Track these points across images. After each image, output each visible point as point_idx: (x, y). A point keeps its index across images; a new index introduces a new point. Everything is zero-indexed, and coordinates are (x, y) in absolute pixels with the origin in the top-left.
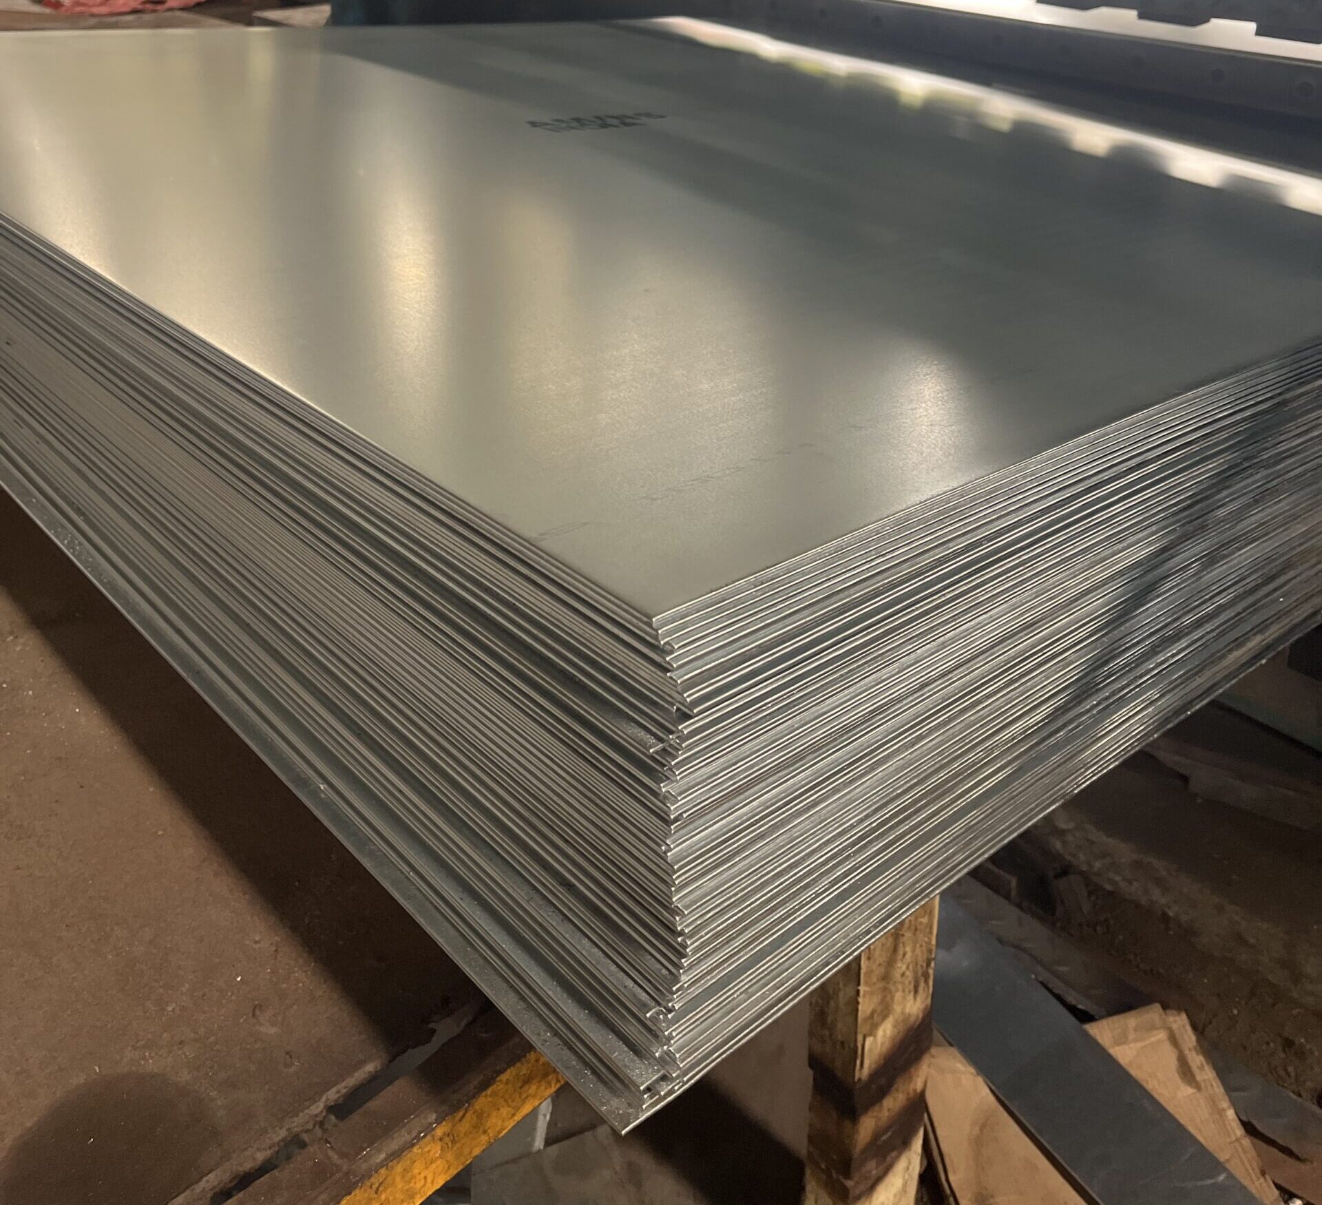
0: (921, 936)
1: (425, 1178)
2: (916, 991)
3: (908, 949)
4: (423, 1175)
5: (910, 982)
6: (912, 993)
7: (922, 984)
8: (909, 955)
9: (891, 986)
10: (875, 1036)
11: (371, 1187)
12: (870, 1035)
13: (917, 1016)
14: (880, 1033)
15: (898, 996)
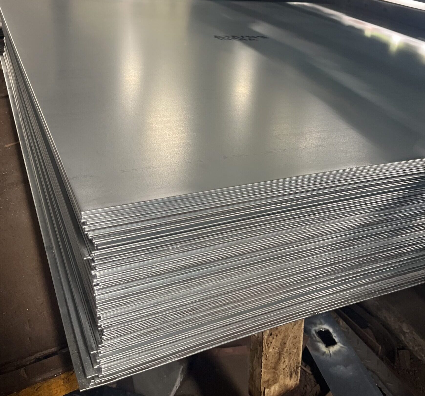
0: (293, 356)
1: (57, 391)
2: (291, 376)
3: (287, 360)
4: (56, 389)
5: (287, 373)
6: (289, 377)
7: (294, 375)
8: (287, 362)
9: (278, 372)
10: (270, 389)
11: (34, 388)
12: (267, 388)
13: (292, 386)
14: (273, 388)
15: (281, 376)
